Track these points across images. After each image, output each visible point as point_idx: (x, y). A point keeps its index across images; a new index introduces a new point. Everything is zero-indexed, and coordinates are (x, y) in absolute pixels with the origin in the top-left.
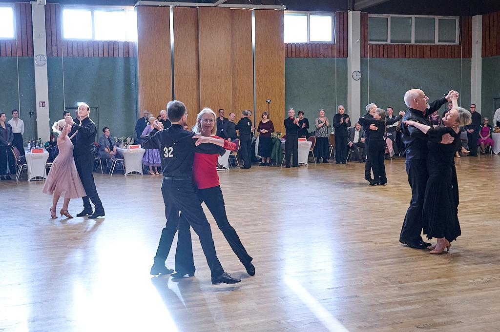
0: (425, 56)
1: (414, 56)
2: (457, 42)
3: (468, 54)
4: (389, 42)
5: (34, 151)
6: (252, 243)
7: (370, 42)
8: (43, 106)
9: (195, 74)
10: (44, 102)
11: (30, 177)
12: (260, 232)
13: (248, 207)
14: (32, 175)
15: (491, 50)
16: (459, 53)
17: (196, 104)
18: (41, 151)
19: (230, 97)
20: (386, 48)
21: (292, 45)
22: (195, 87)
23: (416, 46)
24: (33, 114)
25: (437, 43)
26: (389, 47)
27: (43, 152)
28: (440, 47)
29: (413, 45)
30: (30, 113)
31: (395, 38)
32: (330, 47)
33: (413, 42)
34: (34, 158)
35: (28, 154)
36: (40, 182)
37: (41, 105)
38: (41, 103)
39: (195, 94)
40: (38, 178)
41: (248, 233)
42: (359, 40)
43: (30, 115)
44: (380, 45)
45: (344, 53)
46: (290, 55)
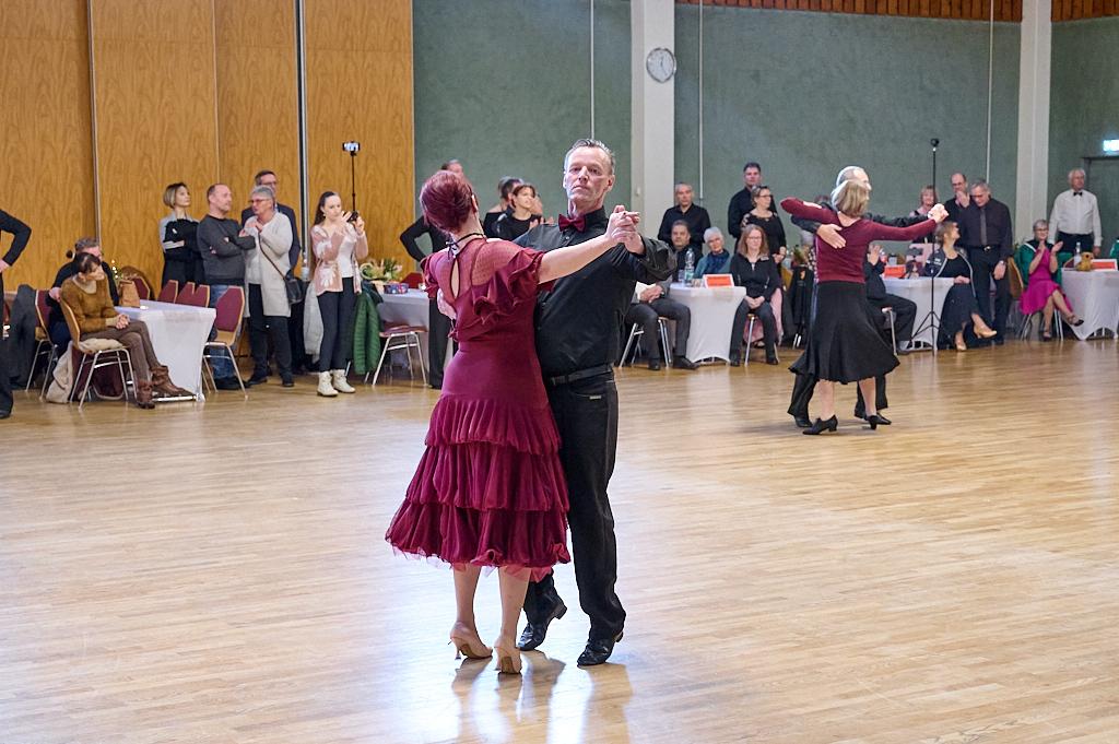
6: (247, 662)
9: (72, 34)
12: (282, 619)
13: (255, 534)
17: (79, 150)
19: (211, 129)
22: (73, 84)
39: (74, 112)
41: (239, 625)
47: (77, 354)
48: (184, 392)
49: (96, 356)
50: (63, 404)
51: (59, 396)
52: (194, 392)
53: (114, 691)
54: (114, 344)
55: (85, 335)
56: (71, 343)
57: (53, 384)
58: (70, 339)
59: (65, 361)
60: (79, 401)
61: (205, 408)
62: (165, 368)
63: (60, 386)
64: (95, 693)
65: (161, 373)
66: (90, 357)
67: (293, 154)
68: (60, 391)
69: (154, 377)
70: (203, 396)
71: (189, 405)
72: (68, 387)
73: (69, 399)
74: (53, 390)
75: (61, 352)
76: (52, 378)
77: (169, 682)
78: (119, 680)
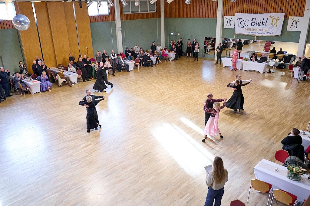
0: (145, 18)
1: (141, 18)
2: (156, 11)
3: (160, 16)
4: (131, 13)
7: (123, 13)
15: (167, 15)
16: (156, 16)
20: (130, 15)
21: (92, 16)
23: (141, 13)
25: (148, 12)
26: (131, 15)
28: (149, 14)
29: (140, 14)
31: (133, 10)
32: (108, 16)
33: (140, 12)
42: (119, 13)
44: (127, 14)
45: (114, 19)
46: (91, 22)
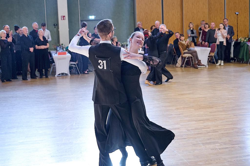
5: (60, 54)
8: (63, 19)
10: (65, 16)
11: (57, 73)
14: (58, 72)
18: (65, 54)
19: (207, 11)
24: (56, 25)
27: (66, 54)
30: (54, 25)
34: (60, 59)
35: (55, 56)
36: (64, 77)
37: (62, 19)
38: (62, 17)
40: (63, 74)
43: (54, 27)
47: (182, 57)
48: (204, 65)
49: (187, 58)
50: (179, 67)
51: (179, 66)
52: (206, 65)
53: (215, 129)
54: (190, 55)
55: (184, 53)
56: (181, 55)
57: (177, 64)
58: (181, 54)
59: (180, 59)
60: (183, 67)
61: (208, 68)
62: (200, 60)
63: (179, 64)
64: (211, 129)
65: (199, 61)
66: (185, 58)
67: (223, 15)
68: (179, 65)
69: (198, 62)
70: (207, 66)
71: (205, 68)
72: (180, 64)
73: (180, 66)
74: (177, 65)
75: (179, 57)
76: (177, 62)
77: (226, 127)
78: (215, 126)
